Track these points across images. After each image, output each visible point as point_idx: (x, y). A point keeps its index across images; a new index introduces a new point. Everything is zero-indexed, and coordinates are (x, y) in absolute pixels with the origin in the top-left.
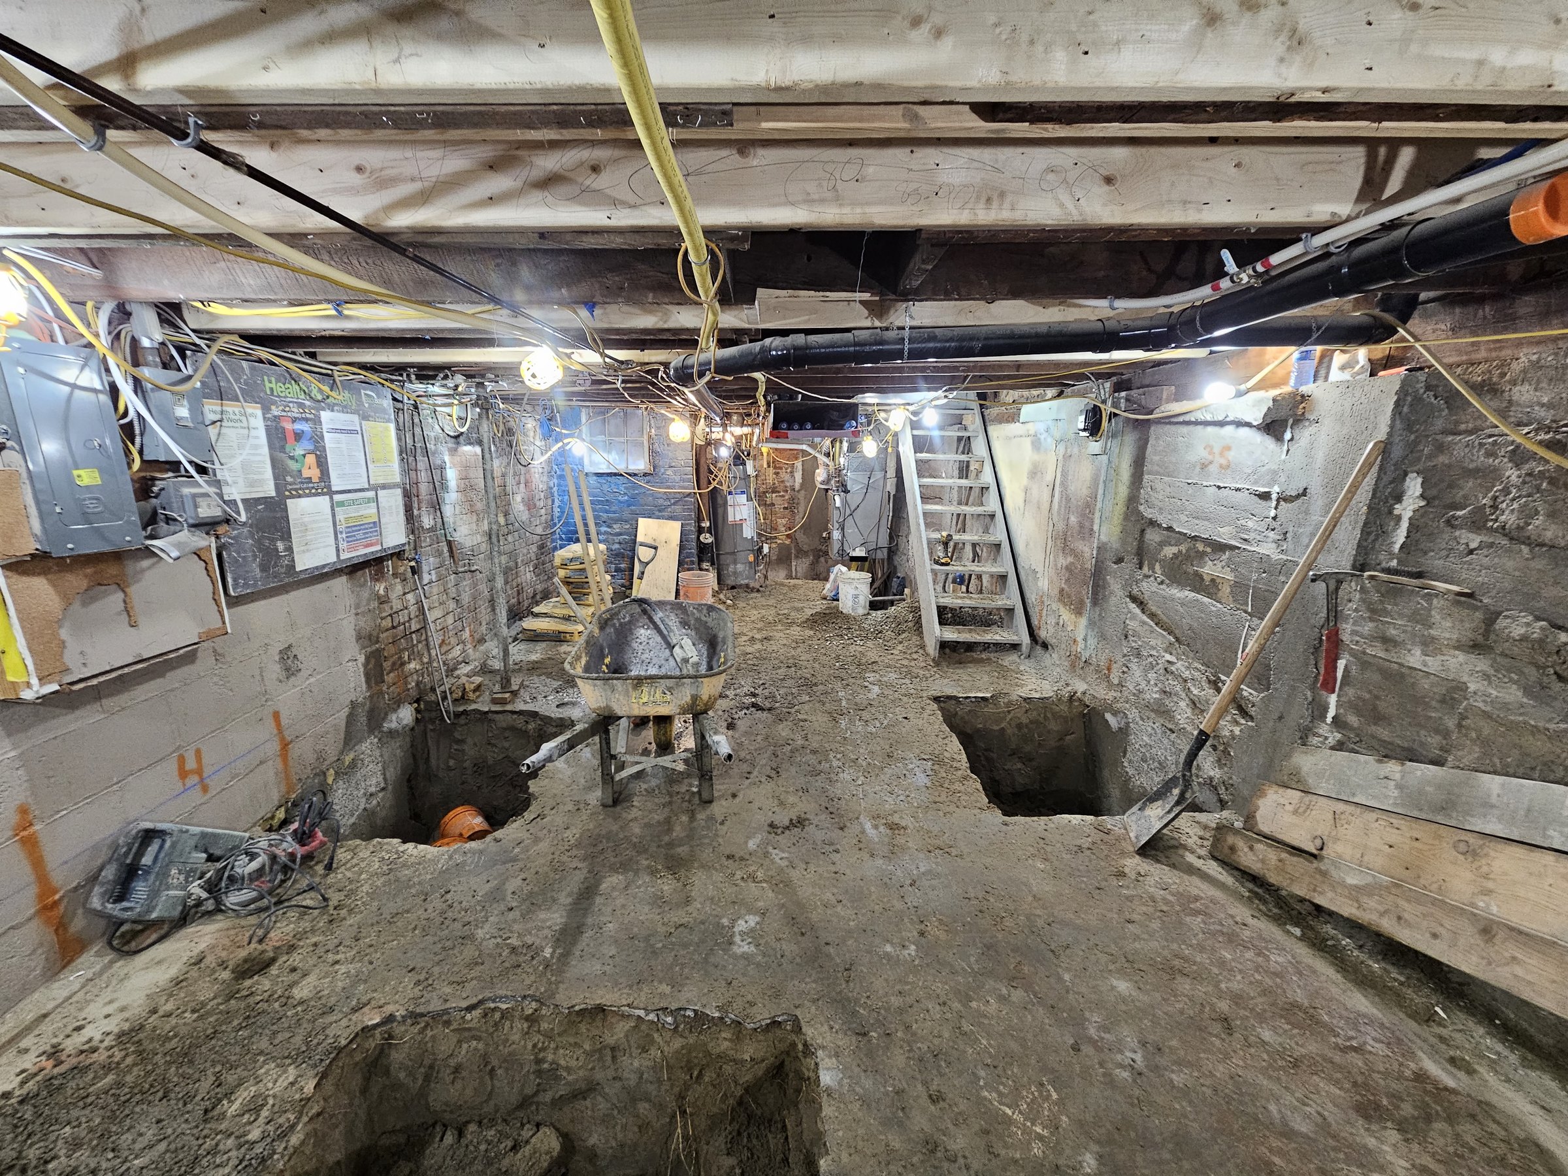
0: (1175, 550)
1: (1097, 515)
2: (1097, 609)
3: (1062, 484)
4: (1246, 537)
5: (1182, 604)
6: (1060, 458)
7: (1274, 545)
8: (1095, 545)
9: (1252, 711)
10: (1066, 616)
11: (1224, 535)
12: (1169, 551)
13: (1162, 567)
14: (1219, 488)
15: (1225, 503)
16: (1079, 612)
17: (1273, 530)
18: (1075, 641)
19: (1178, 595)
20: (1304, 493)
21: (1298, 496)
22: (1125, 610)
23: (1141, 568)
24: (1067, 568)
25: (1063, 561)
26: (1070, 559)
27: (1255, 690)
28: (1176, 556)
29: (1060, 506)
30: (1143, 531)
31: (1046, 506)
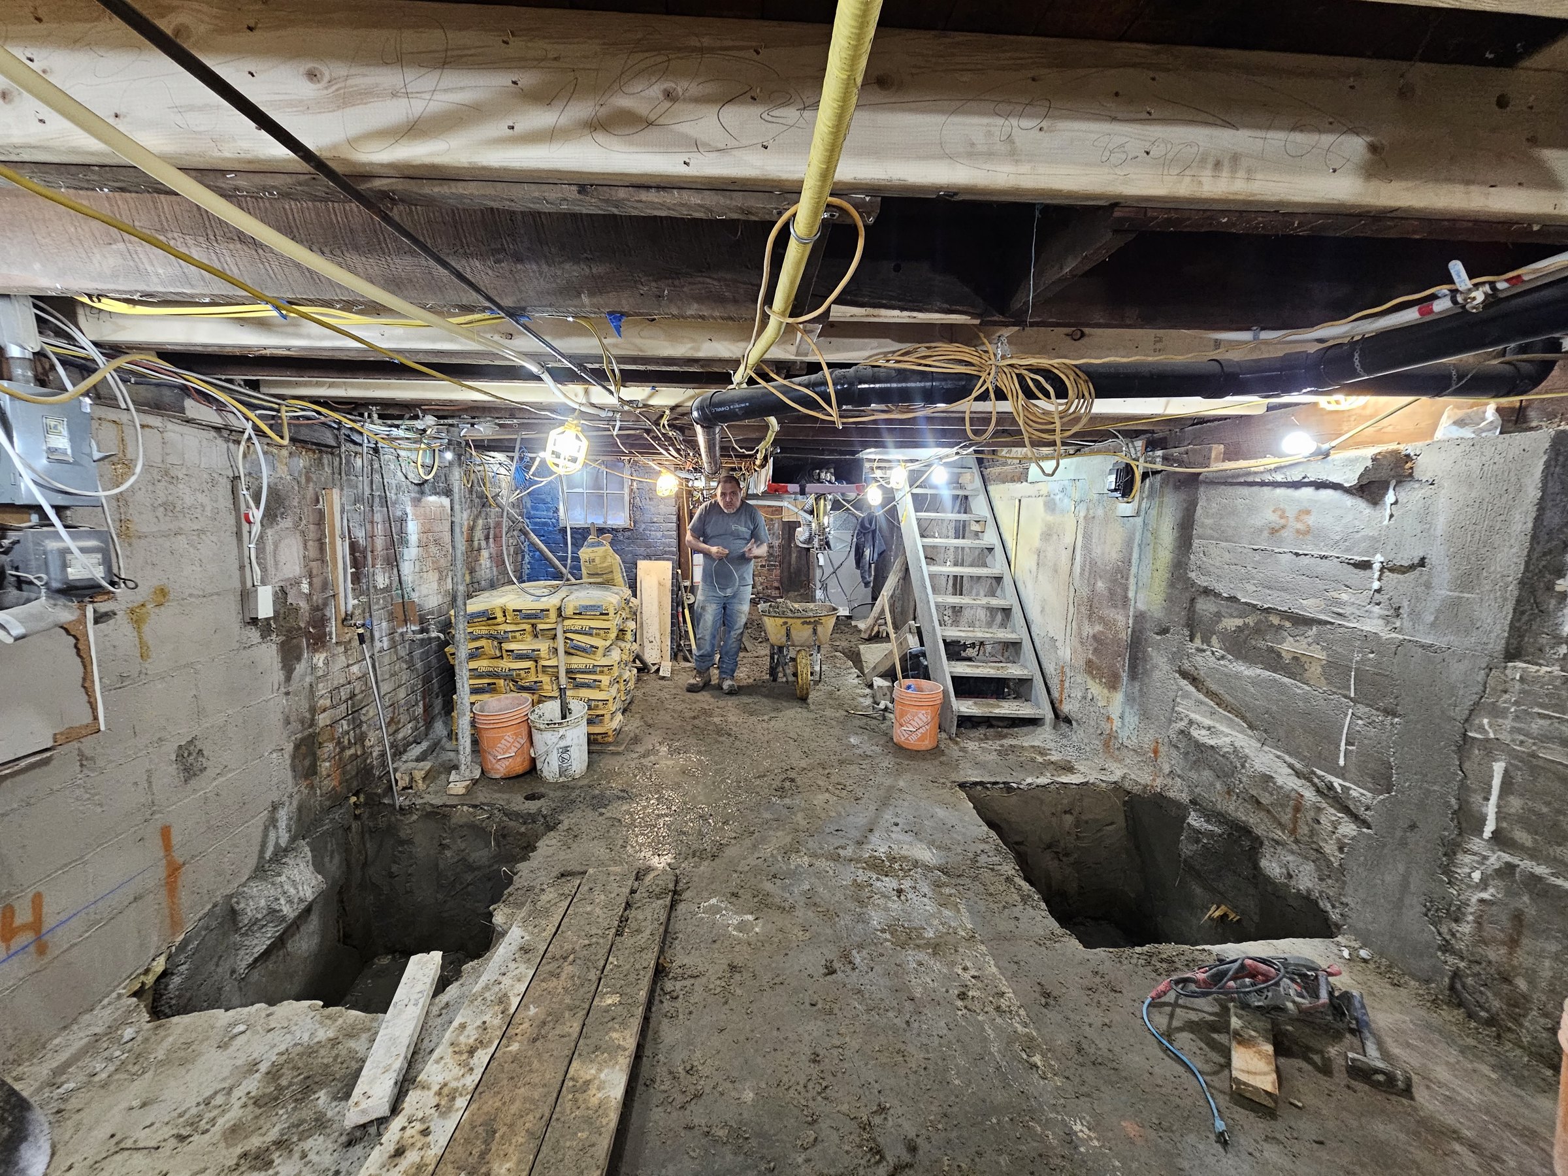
0: (1239, 622)
1: (1132, 580)
2: (1137, 685)
3: (1087, 547)
4: (1341, 611)
5: (1253, 684)
6: (1081, 520)
7: (1381, 622)
8: (1131, 614)
9: (1368, 815)
10: (1096, 689)
11: (1310, 607)
12: (1231, 623)
13: (1220, 641)
14: (1297, 554)
15: (1308, 573)
16: (1113, 683)
17: (1378, 604)
18: (1108, 718)
19: (1246, 673)
20: (1422, 562)
21: (1412, 567)
22: (1175, 687)
23: (1191, 641)
24: (1094, 636)
25: (1089, 630)
26: (1098, 628)
27: (1369, 790)
28: (1240, 629)
29: (1083, 570)
30: (1193, 600)
31: (1067, 568)
